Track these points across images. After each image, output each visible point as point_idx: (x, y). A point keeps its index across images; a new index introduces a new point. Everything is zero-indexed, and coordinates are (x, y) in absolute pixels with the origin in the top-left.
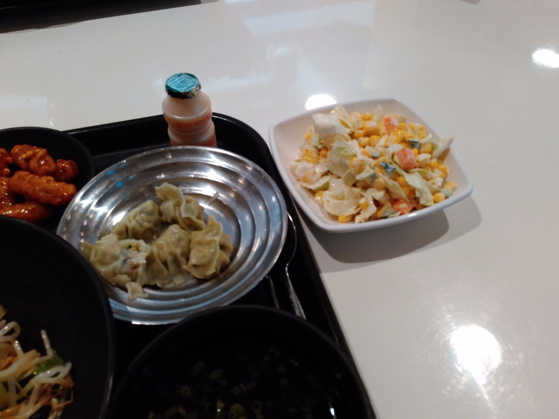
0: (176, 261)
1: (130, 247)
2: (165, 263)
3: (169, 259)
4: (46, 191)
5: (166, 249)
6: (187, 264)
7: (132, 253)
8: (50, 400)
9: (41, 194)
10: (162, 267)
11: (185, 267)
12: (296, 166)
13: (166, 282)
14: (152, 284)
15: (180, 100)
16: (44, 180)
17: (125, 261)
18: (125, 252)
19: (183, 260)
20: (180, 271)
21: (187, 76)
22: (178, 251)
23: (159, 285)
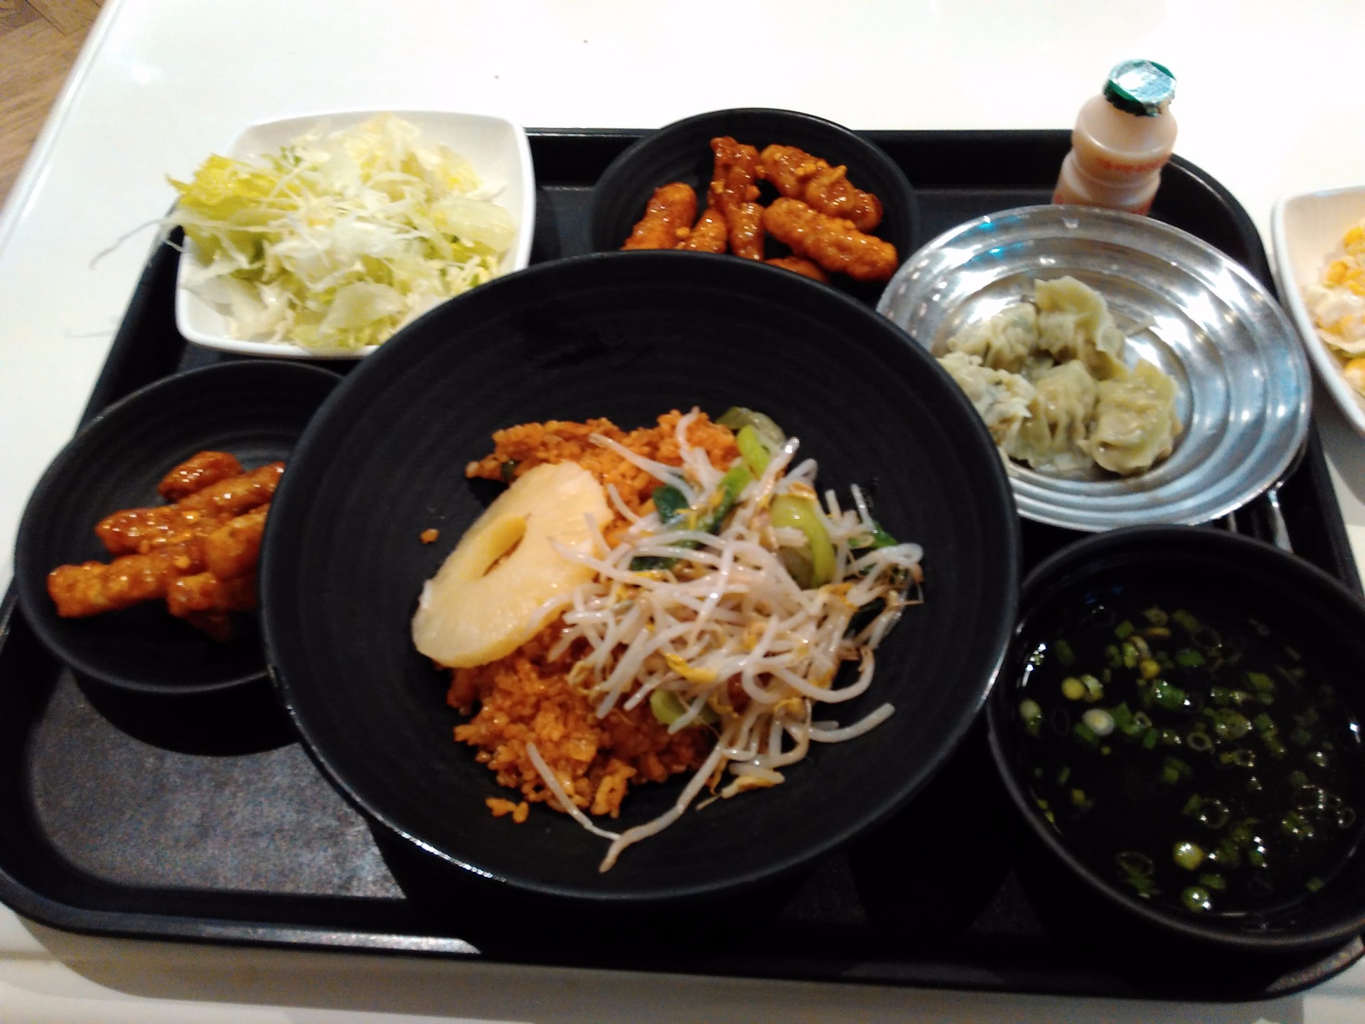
0: (1070, 429)
1: (999, 383)
2: (1053, 427)
3: (1063, 422)
4: (842, 248)
5: (1062, 402)
6: (1087, 438)
7: (1001, 394)
8: (887, 592)
9: (832, 251)
10: (1047, 431)
11: (1081, 442)
12: (1323, 296)
13: (1043, 460)
14: (1020, 457)
15: (1131, 116)
16: (838, 224)
17: (992, 405)
18: (993, 389)
19: (1081, 428)
20: (1070, 447)
21: (1155, 69)
22: (1080, 412)
23: (1031, 462)
